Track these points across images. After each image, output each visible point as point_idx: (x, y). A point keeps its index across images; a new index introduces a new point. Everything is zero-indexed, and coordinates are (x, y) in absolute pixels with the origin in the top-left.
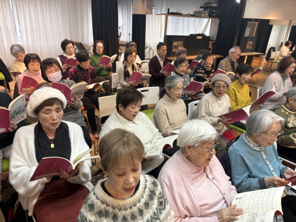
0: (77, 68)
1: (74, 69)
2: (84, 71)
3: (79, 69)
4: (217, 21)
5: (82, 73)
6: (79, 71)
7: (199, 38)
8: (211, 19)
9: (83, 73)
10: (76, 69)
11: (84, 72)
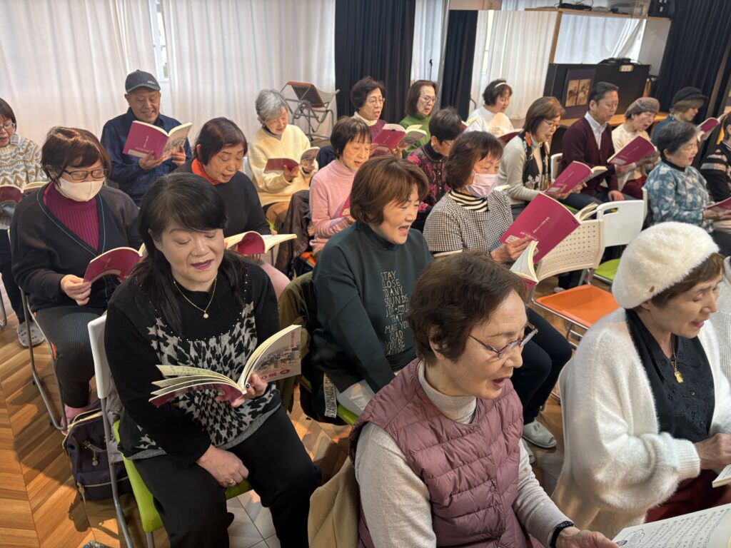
0: (425, 155)
1: (420, 157)
2: (439, 162)
3: (430, 158)
4: (665, 25)
5: (435, 168)
6: (430, 161)
7: (626, 70)
8: (645, 21)
9: (437, 166)
10: (424, 157)
11: (439, 165)
